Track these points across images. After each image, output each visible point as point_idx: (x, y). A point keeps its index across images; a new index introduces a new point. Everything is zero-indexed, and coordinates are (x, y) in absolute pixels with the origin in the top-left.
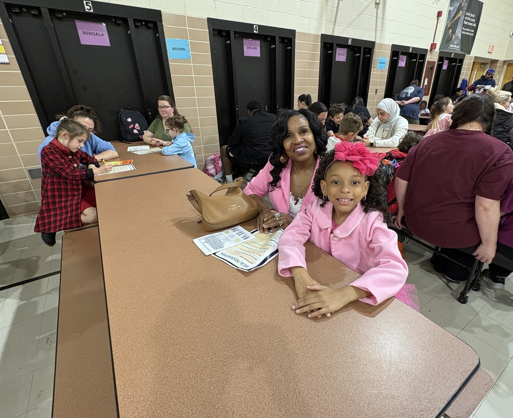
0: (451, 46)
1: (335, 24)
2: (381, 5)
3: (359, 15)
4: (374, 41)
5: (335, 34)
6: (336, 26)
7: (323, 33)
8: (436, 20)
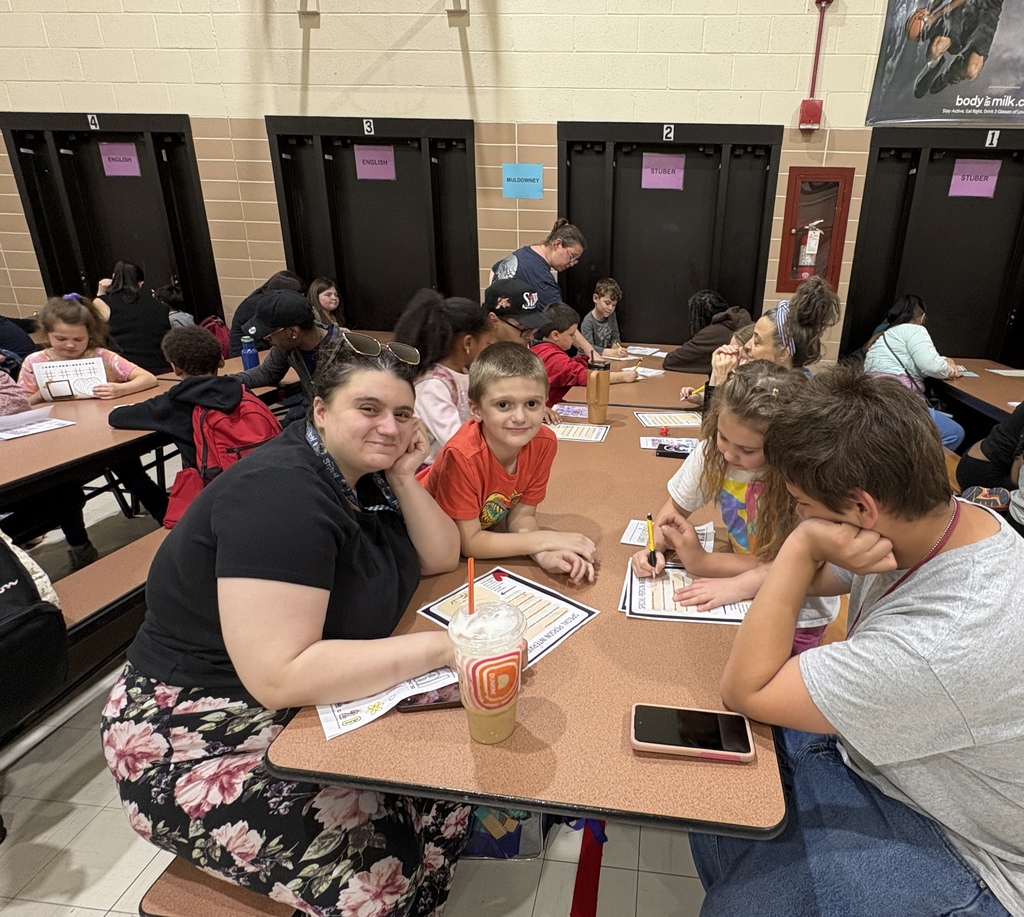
0: (960, 101)
1: (305, 87)
2: (476, 16)
3: (389, 57)
4: (467, 116)
5: (311, 113)
6: (311, 94)
7: (273, 113)
8: (816, 17)
